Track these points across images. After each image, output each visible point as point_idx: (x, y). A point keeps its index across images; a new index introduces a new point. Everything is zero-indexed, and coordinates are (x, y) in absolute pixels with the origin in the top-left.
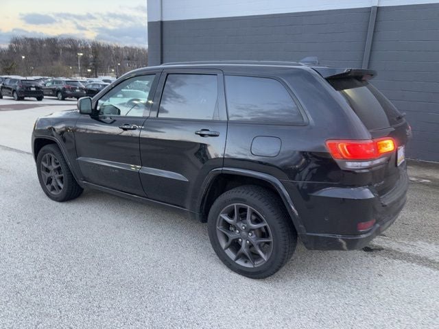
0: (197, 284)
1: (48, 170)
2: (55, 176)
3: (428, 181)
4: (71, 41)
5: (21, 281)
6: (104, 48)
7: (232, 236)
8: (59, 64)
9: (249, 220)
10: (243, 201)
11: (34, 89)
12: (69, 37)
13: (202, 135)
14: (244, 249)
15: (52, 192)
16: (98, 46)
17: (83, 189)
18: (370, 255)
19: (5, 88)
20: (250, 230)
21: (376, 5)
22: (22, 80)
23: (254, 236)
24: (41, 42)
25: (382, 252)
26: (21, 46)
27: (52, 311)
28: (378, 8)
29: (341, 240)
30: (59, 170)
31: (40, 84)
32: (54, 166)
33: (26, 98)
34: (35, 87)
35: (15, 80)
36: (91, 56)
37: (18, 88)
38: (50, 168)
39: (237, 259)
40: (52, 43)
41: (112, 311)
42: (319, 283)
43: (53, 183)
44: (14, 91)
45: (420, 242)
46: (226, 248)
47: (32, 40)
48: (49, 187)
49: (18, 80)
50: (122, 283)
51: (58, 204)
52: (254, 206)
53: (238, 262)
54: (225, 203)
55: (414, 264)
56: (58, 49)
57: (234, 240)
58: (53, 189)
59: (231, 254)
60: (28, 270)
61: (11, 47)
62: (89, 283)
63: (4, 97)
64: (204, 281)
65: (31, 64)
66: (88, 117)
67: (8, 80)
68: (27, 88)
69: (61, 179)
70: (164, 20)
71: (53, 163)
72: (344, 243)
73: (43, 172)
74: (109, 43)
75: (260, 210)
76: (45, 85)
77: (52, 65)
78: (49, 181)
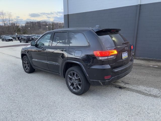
0: (60, 96)
1: (25, 64)
2: (27, 65)
3: (157, 66)
4: (45, 22)
5: (11, 94)
6: (56, 24)
7: (72, 82)
8: (41, 30)
9: (75, 77)
10: (73, 70)
11: (31, 39)
12: (44, 21)
13: (63, 51)
14: (75, 86)
15: (26, 70)
16: (54, 23)
17: (35, 69)
18: (120, 90)
19: (22, 39)
20: (76, 80)
21: (140, 4)
22: (27, 36)
23: (77, 81)
24: (35, 23)
25: (125, 89)
26: (29, 25)
27: (16, 102)
28: (140, 5)
29: (100, 82)
30: (28, 63)
31: (33, 37)
32: (26, 62)
33: (29, 42)
34: (31, 38)
35: (25, 36)
36: (51, 27)
37: (26, 39)
38: (25, 63)
39: (73, 89)
40: (39, 23)
41: (33, 102)
42: (98, 97)
43: (26, 68)
44: (25, 40)
45: (140, 86)
46: (70, 86)
47: (32, 22)
48: (25, 69)
49: (26, 36)
50: (38, 95)
51: (28, 74)
52: (76, 72)
53: (73, 90)
54: (69, 72)
55: (134, 93)
56: (41, 25)
57: (72, 83)
58: (26, 69)
59: (72, 88)
60: (13, 91)
61: (26, 25)
62: (29, 95)
63: (22, 42)
64: (62, 96)
65: (32, 30)
66: (35, 47)
67: (23, 36)
68: (29, 38)
69: (28, 66)
70: (69, 14)
71: (26, 61)
72: (101, 83)
73: (24, 64)
74: (58, 22)
75: (78, 73)
76: (35, 37)
77: (39, 30)
78: (25, 67)
